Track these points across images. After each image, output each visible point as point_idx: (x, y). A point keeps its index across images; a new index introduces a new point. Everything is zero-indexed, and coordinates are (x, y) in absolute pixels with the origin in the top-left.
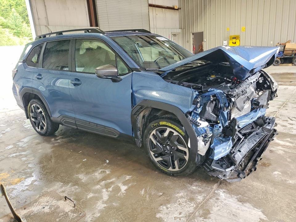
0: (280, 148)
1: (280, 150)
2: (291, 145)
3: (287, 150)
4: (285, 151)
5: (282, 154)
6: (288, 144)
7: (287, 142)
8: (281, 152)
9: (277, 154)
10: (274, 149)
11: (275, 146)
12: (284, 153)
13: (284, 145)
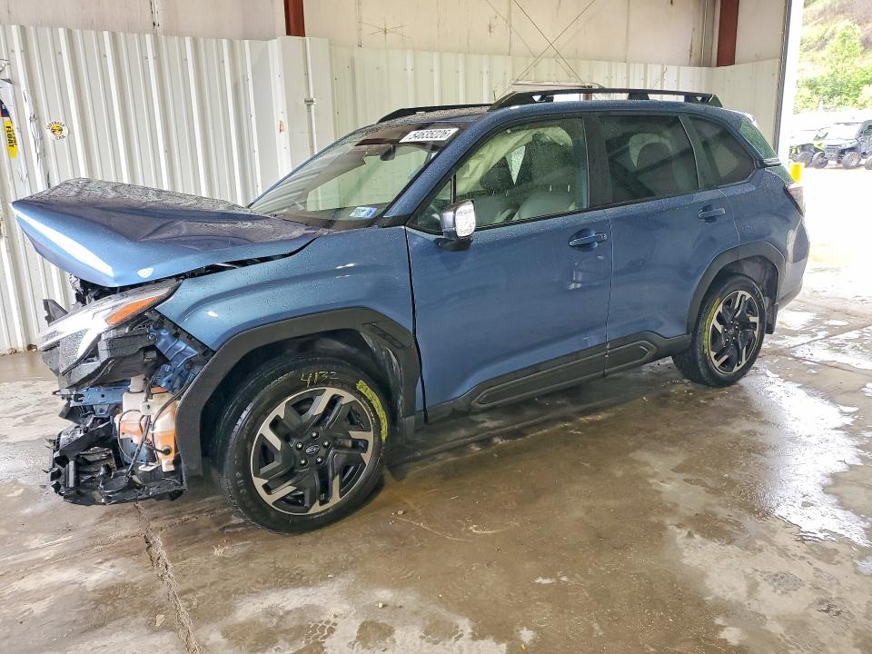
0: (48, 554)
1: (40, 546)
2: (19, 585)
3: (21, 557)
4: (28, 550)
5: (29, 537)
6: (30, 583)
7: (37, 591)
8: (35, 542)
9: (42, 532)
10: (62, 539)
11: (67, 548)
12: (25, 544)
13: (39, 570)
